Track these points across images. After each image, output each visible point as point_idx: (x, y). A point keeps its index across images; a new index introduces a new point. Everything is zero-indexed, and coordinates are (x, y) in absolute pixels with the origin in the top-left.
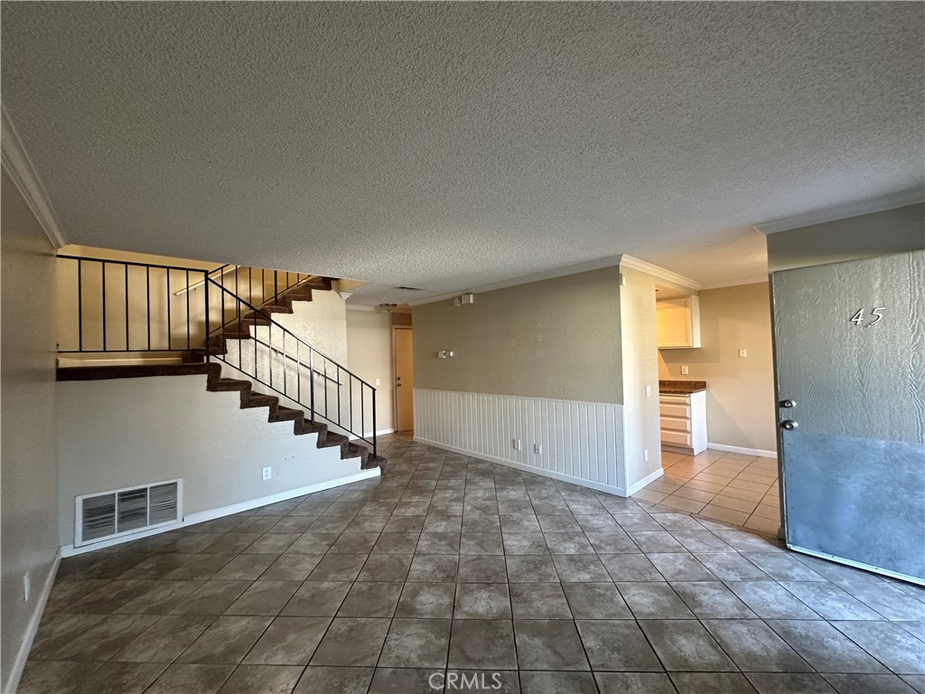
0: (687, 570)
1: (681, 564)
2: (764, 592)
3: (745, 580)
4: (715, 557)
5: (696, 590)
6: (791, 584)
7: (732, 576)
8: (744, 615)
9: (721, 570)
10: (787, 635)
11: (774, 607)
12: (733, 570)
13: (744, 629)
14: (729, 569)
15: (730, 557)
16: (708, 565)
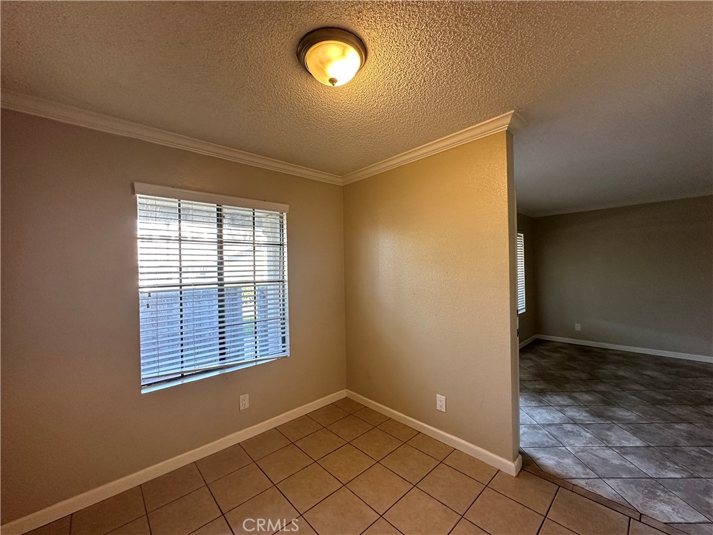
0: (604, 431)
1: (611, 436)
2: (549, 418)
3: (561, 424)
4: (585, 441)
5: (592, 418)
6: (528, 423)
7: (569, 427)
8: (561, 408)
9: (578, 431)
10: (541, 401)
11: (544, 411)
12: (569, 431)
13: (561, 402)
14: (572, 432)
15: (572, 442)
16: (588, 435)
